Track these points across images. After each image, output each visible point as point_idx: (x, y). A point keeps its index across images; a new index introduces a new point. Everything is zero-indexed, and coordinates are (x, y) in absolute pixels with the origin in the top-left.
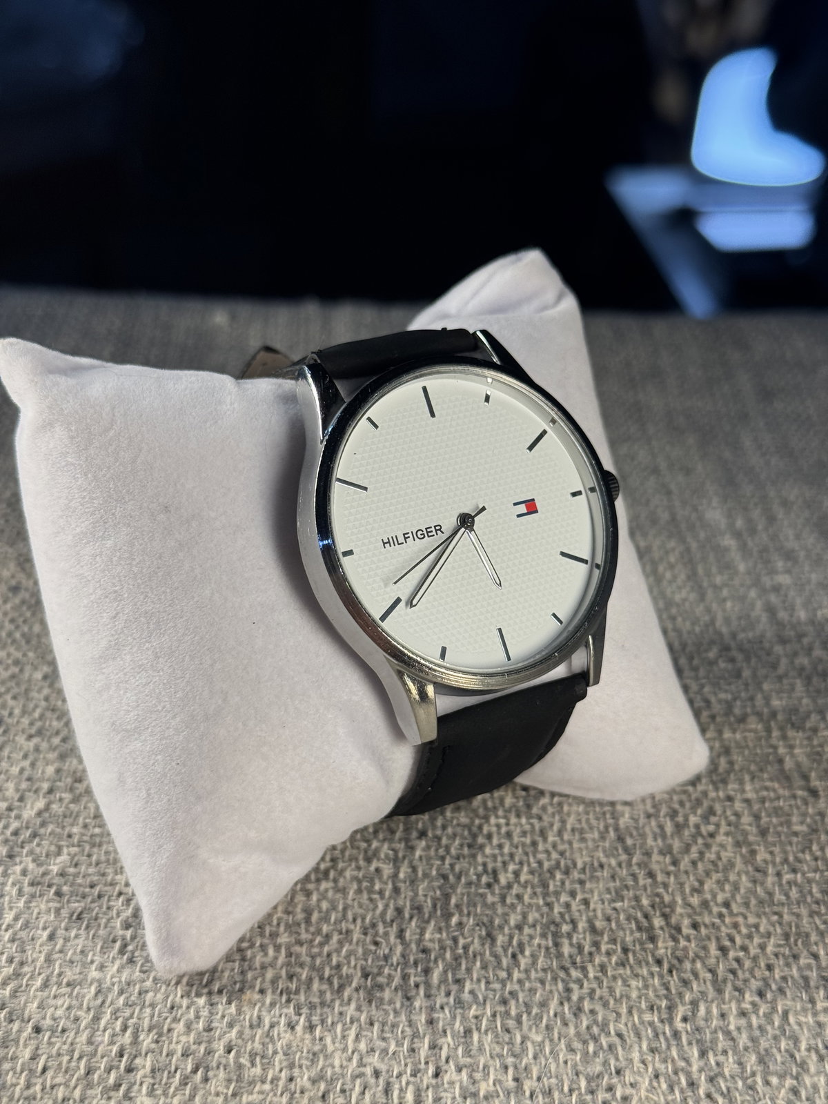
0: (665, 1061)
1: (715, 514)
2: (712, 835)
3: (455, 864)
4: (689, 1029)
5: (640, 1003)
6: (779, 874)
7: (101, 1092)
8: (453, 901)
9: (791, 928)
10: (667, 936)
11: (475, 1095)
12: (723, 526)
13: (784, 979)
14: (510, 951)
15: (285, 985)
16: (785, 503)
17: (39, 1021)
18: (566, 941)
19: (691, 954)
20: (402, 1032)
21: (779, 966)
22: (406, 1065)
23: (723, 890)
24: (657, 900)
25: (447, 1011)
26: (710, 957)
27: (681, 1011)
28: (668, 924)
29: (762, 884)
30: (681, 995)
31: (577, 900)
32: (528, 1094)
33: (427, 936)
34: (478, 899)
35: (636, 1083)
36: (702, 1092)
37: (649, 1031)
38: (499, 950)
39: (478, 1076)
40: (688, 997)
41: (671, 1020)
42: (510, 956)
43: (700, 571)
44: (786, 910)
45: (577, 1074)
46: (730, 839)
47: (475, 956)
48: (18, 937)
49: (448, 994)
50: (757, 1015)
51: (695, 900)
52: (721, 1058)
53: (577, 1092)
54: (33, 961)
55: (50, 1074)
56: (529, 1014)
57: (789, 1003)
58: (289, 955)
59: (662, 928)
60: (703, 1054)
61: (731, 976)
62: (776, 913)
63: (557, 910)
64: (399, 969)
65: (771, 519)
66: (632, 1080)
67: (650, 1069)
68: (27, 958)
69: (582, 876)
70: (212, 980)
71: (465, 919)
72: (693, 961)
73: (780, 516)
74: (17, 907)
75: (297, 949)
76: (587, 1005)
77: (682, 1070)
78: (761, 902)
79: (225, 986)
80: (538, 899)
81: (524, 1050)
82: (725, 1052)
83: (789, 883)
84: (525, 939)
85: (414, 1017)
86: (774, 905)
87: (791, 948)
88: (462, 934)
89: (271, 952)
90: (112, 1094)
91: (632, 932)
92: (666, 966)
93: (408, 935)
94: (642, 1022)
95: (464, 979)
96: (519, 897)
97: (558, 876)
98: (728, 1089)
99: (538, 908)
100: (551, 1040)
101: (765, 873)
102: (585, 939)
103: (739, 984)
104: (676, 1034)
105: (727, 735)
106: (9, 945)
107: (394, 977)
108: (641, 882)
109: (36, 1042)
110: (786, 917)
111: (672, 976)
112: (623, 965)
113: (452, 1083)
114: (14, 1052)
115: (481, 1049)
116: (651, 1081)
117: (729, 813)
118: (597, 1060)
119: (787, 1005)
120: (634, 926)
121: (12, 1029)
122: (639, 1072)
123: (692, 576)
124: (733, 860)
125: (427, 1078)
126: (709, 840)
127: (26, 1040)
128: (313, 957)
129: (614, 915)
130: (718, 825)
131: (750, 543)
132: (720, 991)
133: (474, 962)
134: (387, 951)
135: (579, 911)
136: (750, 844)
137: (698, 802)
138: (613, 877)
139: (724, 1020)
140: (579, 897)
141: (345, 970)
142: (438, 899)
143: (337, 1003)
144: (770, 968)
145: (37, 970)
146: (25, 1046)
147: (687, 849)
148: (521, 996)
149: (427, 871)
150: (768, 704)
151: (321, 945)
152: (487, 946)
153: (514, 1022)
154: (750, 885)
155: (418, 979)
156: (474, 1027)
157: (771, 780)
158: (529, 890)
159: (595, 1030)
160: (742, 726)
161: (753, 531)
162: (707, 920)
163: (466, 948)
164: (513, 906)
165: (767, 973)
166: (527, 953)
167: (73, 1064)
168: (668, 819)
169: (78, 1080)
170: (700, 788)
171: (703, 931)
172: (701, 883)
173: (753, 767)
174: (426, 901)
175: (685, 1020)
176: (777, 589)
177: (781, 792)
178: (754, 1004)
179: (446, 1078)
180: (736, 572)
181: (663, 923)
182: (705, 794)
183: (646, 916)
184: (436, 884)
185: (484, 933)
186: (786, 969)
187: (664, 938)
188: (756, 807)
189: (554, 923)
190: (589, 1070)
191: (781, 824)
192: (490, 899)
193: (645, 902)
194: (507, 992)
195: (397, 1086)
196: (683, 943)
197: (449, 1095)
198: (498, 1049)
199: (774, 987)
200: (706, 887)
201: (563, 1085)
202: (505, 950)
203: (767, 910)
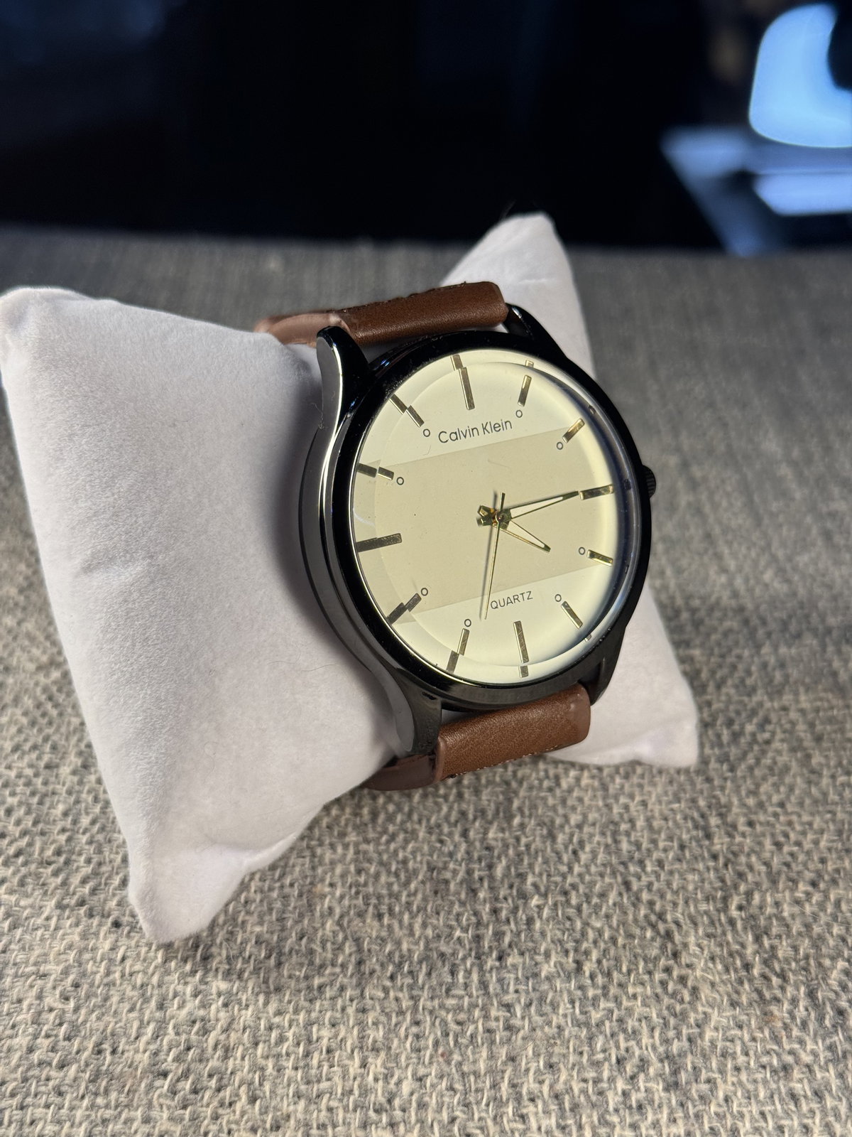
0: (721, 945)
1: (772, 445)
2: (768, 742)
3: (517, 770)
4: (744, 916)
5: (696, 894)
6: (833, 777)
7: (178, 978)
8: (516, 804)
9: (843, 825)
10: (723, 832)
11: (536, 975)
12: (779, 457)
13: (837, 871)
14: (571, 848)
15: (354, 878)
16: (842, 434)
17: (119, 917)
18: (624, 839)
19: (746, 849)
20: (467, 920)
21: (832, 859)
22: (471, 950)
23: (778, 791)
24: (714, 801)
25: (510, 901)
26: (765, 851)
27: (735, 901)
28: (725, 823)
29: (817, 784)
30: (736, 887)
31: (636, 802)
32: (587, 974)
33: (491, 835)
34: (539, 802)
35: (692, 965)
36: (756, 972)
37: (705, 918)
38: (560, 846)
39: (539, 958)
40: (742, 888)
41: (726, 909)
42: (570, 852)
43: (756, 499)
44: (839, 808)
45: (635, 956)
46: (785, 745)
47: (537, 852)
48: (96, 839)
49: (511, 887)
50: (811, 905)
51: (751, 801)
52: (776, 942)
53: (635, 972)
54: (111, 862)
55: (128, 963)
56: (589, 903)
57: (841, 892)
58: (357, 852)
59: (718, 826)
60: (758, 939)
61: (785, 869)
62: (830, 812)
63: (616, 810)
64: (463, 864)
65: (828, 449)
66: (688, 962)
67: (706, 952)
68: (105, 859)
69: (641, 781)
70: (284, 874)
71: (526, 820)
72: (748, 855)
73: (837, 446)
74: (93, 813)
75: (364, 847)
76: (645, 896)
77: (737, 952)
78: (816, 802)
79: (297, 880)
80: (597, 801)
81: (584, 934)
82: (779, 937)
83: (843, 785)
84: (585, 837)
85: (479, 907)
86: (828, 804)
87: (843, 844)
88: (524, 833)
89: (340, 850)
90: (189, 979)
91: (688, 831)
92: (721, 861)
93: (472, 834)
94: (698, 911)
95: (527, 873)
96: (580, 800)
97: (618, 780)
98: (782, 970)
99: (599, 810)
100: (610, 927)
101: (820, 775)
102: (643, 837)
103: (793, 875)
104: (732, 922)
105: (783, 650)
106: (87, 847)
107: (459, 871)
108: (699, 787)
109: (115, 935)
110: (840, 816)
111: (727, 869)
112: (679, 860)
113: (515, 966)
114: (94, 944)
115: (543, 934)
116: (706, 961)
117: (783, 721)
118: (655, 944)
119: (839, 894)
120: (690, 824)
121: (92, 923)
122: (696, 954)
123: (750, 504)
124: (789, 763)
125: (491, 962)
126: (765, 747)
127: (106, 934)
128: (380, 854)
129: (671, 816)
130: (773, 733)
131: (806, 472)
132: (774, 882)
133: (536, 858)
134: (451, 848)
135: (637, 811)
136: (805, 749)
137: (754, 713)
138: (671, 782)
139: (778, 908)
140: (638, 798)
141: (411, 865)
142: (501, 803)
143: (404, 894)
144: (823, 861)
145: (115, 871)
146: (105, 938)
147: (745, 754)
148: (581, 889)
149: (491, 779)
150: (823, 620)
151: (388, 842)
152: (548, 844)
153: (575, 911)
154: (804, 786)
155: (482, 873)
156: (536, 915)
157: (825, 690)
158: (590, 793)
159: (653, 918)
160: (797, 642)
161: (809, 460)
162: (762, 818)
163: (528, 846)
164: (574, 808)
165: (820, 866)
166: (588, 849)
167: (152, 954)
168: (724, 728)
169: (156, 967)
170: (756, 699)
171: (759, 828)
172: (758, 786)
173: (807, 680)
174: (489, 805)
175: (740, 908)
176: (833, 515)
177: (835, 702)
178: (808, 894)
179: (510, 961)
180: (793, 499)
181: (719, 822)
182: (761, 704)
183: (703, 816)
184: (498, 789)
185: (545, 832)
186: (838, 862)
187: (720, 834)
188: (811, 716)
189: (612, 822)
190: (646, 952)
191: (835, 732)
192: (551, 801)
193: (702, 803)
194: (567, 885)
195: (462, 967)
196: (738, 839)
197: (512, 976)
198: (559, 934)
199: (826, 877)
200: (762, 789)
201: (621, 966)
202: (566, 847)
203: (821, 809)
